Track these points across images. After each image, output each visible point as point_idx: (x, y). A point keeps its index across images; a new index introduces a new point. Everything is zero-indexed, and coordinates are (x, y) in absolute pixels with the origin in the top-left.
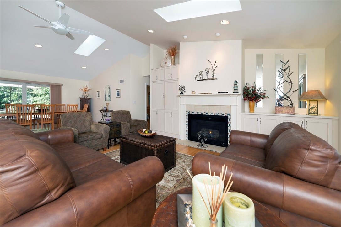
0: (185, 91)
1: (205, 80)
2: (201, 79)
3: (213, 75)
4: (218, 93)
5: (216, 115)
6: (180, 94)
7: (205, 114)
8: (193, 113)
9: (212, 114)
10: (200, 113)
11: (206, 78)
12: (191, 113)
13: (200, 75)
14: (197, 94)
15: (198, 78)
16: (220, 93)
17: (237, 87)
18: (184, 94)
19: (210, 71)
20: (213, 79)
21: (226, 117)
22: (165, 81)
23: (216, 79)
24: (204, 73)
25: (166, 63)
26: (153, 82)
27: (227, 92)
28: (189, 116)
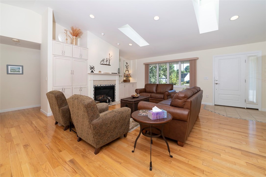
0: (94, 71)
1: (105, 64)
2: (103, 64)
3: (109, 63)
4: (112, 73)
5: (110, 85)
6: (91, 72)
7: (105, 85)
8: (98, 86)
10: (102, 86)
11: (106, 64)
12: (96, 86)
13: (103, 61)
14: (102, 73)
15: (102, 63)
16: (113, 73)
17: (120, 71)
18: (94, 73)
19: (108, 60)
20: (109, 65)
21: (114, 86)
22: (73, 58)
23: (110, 65)
24: (105, 60)
25: (67, 39)
26: (55, 56)
27: (117, 73)
28: (95, 88)
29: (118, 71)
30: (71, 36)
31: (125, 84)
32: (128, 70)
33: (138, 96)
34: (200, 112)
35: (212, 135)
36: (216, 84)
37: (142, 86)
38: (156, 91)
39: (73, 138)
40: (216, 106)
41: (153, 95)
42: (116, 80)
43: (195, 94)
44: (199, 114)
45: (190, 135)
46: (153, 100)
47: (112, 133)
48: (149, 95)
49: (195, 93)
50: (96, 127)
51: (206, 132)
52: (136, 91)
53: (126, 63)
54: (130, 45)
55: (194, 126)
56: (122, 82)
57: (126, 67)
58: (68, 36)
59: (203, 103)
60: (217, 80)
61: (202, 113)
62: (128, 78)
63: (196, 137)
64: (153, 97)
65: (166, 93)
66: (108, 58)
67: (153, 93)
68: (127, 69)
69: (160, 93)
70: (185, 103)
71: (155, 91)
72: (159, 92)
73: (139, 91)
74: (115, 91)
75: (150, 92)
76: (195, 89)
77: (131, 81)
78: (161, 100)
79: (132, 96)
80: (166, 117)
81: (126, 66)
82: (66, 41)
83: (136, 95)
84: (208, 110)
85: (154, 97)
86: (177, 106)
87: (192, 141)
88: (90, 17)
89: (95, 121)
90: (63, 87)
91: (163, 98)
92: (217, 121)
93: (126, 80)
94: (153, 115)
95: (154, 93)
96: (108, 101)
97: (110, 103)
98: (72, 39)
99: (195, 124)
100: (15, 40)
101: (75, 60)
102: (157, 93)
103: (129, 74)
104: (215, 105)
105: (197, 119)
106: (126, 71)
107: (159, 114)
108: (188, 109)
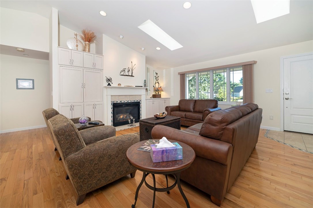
0: (112, 83)
2: (124, 74)
3: (132, 73)
4: (136, 86)
5: (133, 101)
6: (108, 85)
7: (127, 102)
8: (117, 102)
9: (131, 101)
10: (123, 102)
11: (128, 75)
12: (115, 102)
13: (124, 71)
14: (122, 86)
15: (122, 73)
16: (137, 86)
17: (146, 84)
18: (112, 86)
19: (131, 70)
20: (132, 76)
21: (139, 102)
22: (84, 68)
23: (134, 76)
24: (126, 71)
25: (77, 46)
26: (61, 65)
27: (142, 87)
28: (113, 105)
29: (144, 84)
30: (82, 41)
31: (154, 100)
32: (158, 83)
33: (164, 116)
34: (258, 141)
35: (278, 187)
36: (286, 99)
37: (175, 102)
38: (194, 109)
39: (63, 172)
40: (286, 133)
41: (188, 114)
42: (141, 95)
43: (246, 115)
44: (257, 144)
45: (237, 183)
46: (188, 121)
47: (103, 173)
48: (183, 114)
49: (246, 113)
50: (72, 166)
51: (267, 180)
52: (167, 108)
53: (156, 73)
54: (158, 49)
55: (246, 166)
56: (151, 98)
57: (156, 79)
58: (78, 42)
59: (262, 126)
60: (287, 93)
61: (262, 143)
62: (158, 93)
63: (247, 187)
64: (187, 118)
65: (206, 111)
66: (130, 67)
67: (189, 111)
68: (157, 81)
69: (200, 112)
70: (222, 132)
71: (192, 110)
72: (198, 111)
73: (169, 108)
74: (140, 109)
75: (185, 111)
76: (248, 107)
77: (162, 97)
78: (198, 122)
79: (154, 115)
80: (180, 157)
81: (156, 77)
82: (76, 48)
83: (161, 115)
84: (272, 139)
85: (190, 118)
86: (209, 137)
87: (239, 197)
88: (100, 14)
89: (72, 156)
90: (73, 103)
91: (202, 120)
92: (287, 159)
93: (156, 95)
94: (155, 153)
95: (191, 112)
96: (130, 121)
97: (133, 124)
98: (84, 45)
99: (247, 162)
100: (20, 49)
101: (86, 70)
102: (195, 112)
103: (159, 87)
104: (284, 130)
105: (251, 153)
106: (156, 83)
107: (167, 152)
108: (228, 142)
